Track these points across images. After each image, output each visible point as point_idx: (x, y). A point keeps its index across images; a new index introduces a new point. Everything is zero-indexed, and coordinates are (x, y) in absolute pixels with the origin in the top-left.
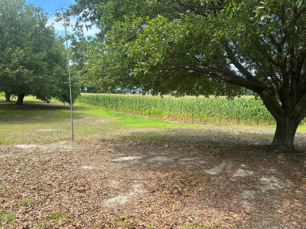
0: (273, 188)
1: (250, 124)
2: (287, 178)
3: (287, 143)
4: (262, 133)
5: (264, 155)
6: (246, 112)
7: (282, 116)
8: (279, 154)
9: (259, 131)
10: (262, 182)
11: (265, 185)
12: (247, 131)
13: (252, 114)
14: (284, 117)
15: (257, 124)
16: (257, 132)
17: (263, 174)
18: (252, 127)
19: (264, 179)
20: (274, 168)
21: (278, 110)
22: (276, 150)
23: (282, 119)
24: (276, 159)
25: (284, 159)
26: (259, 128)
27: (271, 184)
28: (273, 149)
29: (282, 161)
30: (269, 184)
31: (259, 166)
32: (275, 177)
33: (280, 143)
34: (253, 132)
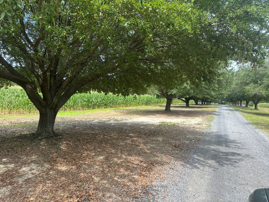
0: (30, 176)
1: (23, 113)
2: (45, 161)
3: (48, 130)
4: (33, 121)
5: (28, 144)
6: (18, 102)
7: (44, 107)
8: (42, 140)
9: (30, 119)
10: (21, 172)
11: (24, 175)
12: (18, 121)
13: (24, 103)
14: (45, 108)
15: (30, 113)
16: (29, 121)
17: (25, 163)
18: (24, 116)
19: (24, 169)
20: (36, 155)
21: (40, 102)
22: (40, 137)
23: (44, 109)
24: (38, 146)
25: (46, 144)
26: (31, 117)
27: (30, 172)
28: (37, 137)
29: (44, 146)
30: (28, 172)
31: (22, 156)
32: (35, 163)
33: (42, 131)
34: (24, 121)
